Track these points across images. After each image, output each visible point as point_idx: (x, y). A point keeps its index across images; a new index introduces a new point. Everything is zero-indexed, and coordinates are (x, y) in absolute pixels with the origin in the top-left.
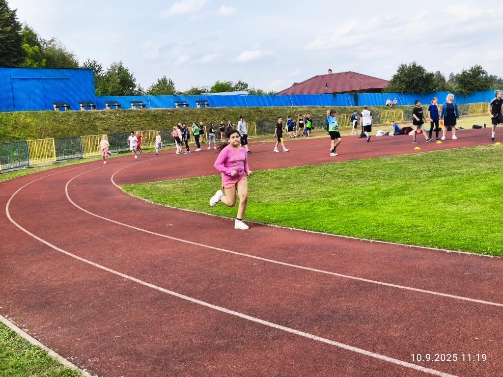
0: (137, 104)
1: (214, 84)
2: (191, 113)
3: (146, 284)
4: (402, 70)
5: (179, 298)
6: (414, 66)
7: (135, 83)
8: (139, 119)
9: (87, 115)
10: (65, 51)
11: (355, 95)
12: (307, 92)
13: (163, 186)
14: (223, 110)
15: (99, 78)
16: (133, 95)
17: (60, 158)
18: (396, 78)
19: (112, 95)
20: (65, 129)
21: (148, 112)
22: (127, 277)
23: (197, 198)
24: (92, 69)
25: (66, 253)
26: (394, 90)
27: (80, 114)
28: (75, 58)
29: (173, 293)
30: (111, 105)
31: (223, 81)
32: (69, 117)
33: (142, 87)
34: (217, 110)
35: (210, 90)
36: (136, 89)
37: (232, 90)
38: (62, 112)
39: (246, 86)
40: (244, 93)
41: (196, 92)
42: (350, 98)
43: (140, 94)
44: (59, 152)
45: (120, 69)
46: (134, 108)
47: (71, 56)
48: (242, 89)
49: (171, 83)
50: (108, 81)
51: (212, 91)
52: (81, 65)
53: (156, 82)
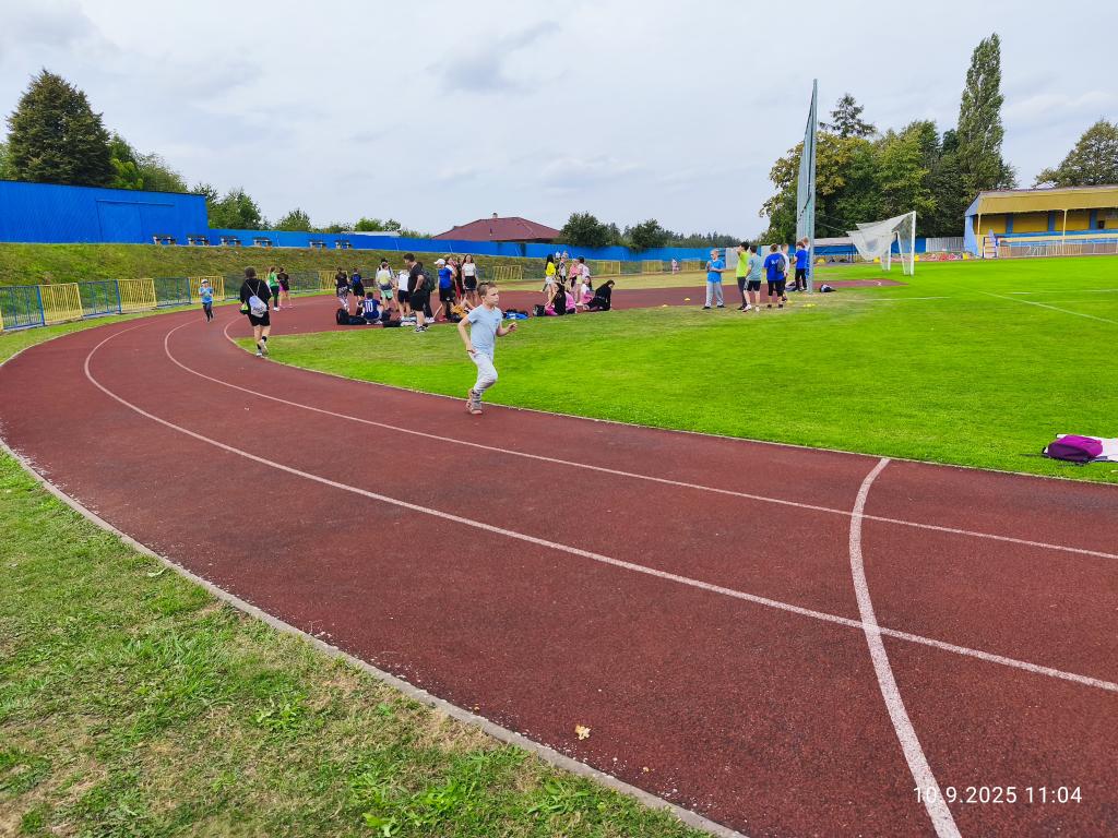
0: (261, 240)
1: (358, 221)
2: (328, 255)
3: (253, 457)
4: (574, 219)
5: (291, 473)
6: (587, 216)
7: (260, 214)
8: (263, 259)
9: (197, 251)
10: (169, 171)
11: (522, 246)
12: (468, 238)
13: (288, 341)
14: (369, 253)
15: (214, 205)
16: (258, 229)
17: (162, 303)
18: (567, 228)
19: (230, 228)
20: (169, 267)
21: (275, 251)
22: (230, 448)
23: (328, 356)
24: (203, 196)
25: (157, 419)
26: (565, 242)
27: (188, 250)
28: (182, 180)
29: (284, 468)
30: (229, 240)
31: (369, 218)
32: (174, 254)
33: (268, 220)
34: (361, 253)
35: (354, 227)
36: (261, 222)
37: (381, 229)
38: (164, 247)
39: (399, 226)
40: (395, 234)
41: (336, 230)
42: (517, 248)
43: (266, 229)
44: (161, 295)
45: (241, 196)
46: (257, 245)
47: (176, 177)
48: (393, 229)
49: (306, 217)
50: (225, 210)
51: (356, 230)
52: (190, 189)
53: (287, 216)
